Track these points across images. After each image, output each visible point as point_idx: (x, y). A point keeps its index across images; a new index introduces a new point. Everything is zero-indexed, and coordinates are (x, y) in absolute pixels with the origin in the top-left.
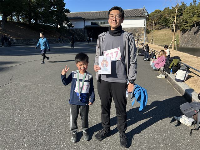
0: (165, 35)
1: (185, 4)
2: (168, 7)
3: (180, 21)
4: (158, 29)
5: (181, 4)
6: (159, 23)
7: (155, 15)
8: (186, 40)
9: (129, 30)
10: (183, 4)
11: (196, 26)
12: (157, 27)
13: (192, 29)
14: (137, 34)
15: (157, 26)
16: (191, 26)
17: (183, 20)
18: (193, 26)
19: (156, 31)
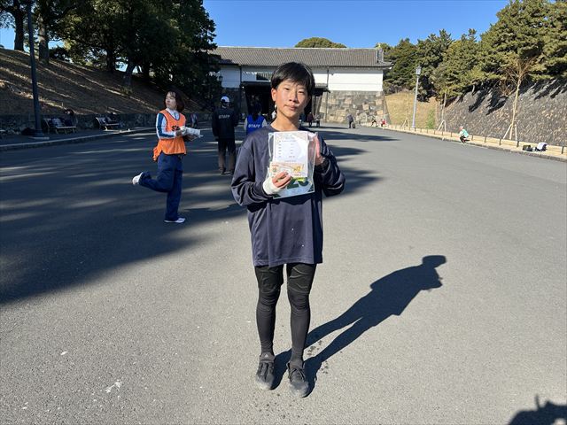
1: (448, 33)
2: (408, 40)
3: (438, 76)
5: (438, 35)
8: (452, 123)
9: (349, 96)
10: (443, 34)
11: (476, 90)
13: (466, 97)
14: (367, 105)
16: (464, 88)
17: (446, 75)
18: (468, 89)
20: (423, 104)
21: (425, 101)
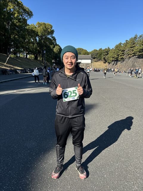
0: (100, 65)
3: (107, 58)
4: (96, 61)
6: (96, 58)
9: (85, 64)
10: (109, 48)
12: (95, 60)
18: (113, 61)
19: (95, 62)
20: (105, 64)
21: (105, 63)
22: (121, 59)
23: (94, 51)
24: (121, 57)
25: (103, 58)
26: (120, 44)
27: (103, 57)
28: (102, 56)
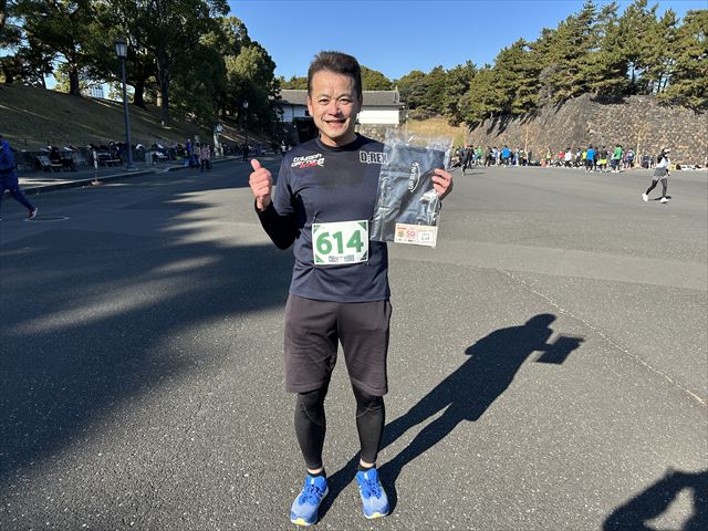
0: (436, 132)
2: (441, 67)
3: (463, 104)
4: (419, 118)
5: (464, 65)
6: (420, 104)
7: (412, 83)
9: (375, 128)
10: (470, 64)
12: (417, 114)
13: (485, 124)
15: (416, 112)
16: (483, 115)
18: (488, 116)
19: (416, 122)
20: (455, 129)
21: (456, 125)
22: (521, 108)
23: (414, 77)
24: (525, 99)
25: (446, 104)
26: (521, 45)
27: (447, 100)
28: (445, 95)
